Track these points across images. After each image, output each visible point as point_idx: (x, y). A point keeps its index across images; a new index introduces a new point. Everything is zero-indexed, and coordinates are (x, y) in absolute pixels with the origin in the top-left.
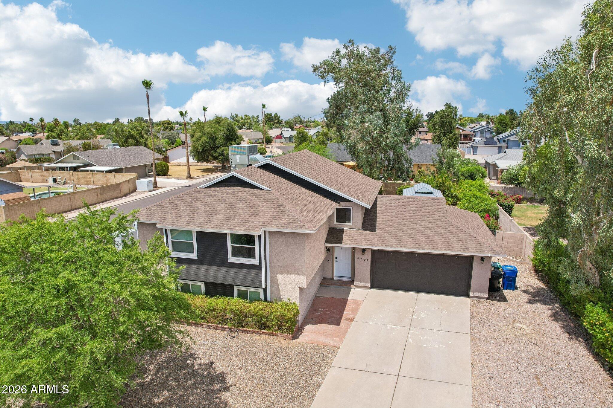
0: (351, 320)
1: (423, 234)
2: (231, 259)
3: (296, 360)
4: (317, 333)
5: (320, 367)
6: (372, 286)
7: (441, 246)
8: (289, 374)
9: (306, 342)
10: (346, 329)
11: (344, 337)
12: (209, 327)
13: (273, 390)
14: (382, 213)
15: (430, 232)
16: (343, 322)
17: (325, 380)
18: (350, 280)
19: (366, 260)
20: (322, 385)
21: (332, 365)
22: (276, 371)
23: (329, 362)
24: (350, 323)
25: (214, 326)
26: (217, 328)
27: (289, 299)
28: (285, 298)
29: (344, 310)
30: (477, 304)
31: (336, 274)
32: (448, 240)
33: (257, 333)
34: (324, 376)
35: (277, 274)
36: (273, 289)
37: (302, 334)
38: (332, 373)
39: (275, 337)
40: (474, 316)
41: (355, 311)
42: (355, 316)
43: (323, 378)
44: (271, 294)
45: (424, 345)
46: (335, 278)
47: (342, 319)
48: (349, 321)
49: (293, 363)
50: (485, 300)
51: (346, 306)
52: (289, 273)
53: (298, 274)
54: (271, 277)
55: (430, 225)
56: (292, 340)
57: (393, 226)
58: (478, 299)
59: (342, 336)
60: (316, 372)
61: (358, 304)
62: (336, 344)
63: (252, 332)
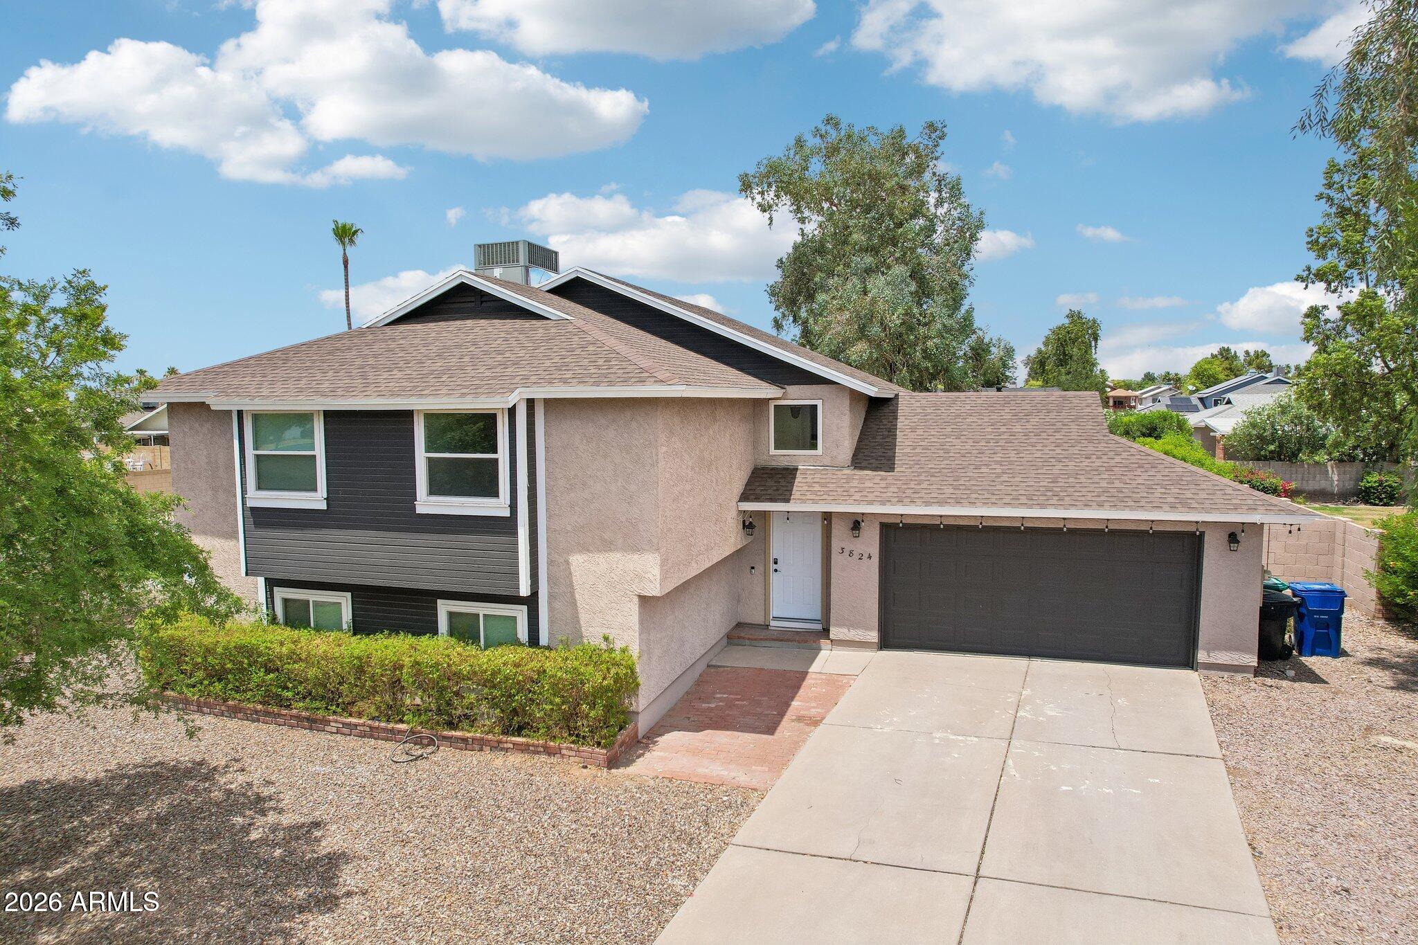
0: (815, 722)
1: (1039, 471)
2: (427, 503)
3: (609, 823)
4: (695, 752)
5: (690, 844)
6: (886, 642)
7: (1098, 499)
8: (570, 862)
9: (652, 774)
10: (796, 743)
11: (785, 763)
12: (346, 731)
13: (499, 912)
14: (913, 430)
15: (1060, 467)
16: (787, 727)
17: (701, 887)
18: (819, 627)
19: (866, 556)
20: (689, 902)
21: (734, 840)
22: (529, 852)
23: (723, 831)
24: (808, 729)
25: (363, 725)
26: (372, 733)
27: (606, 639)
28: (593, 635)
29: (792, 698)
30: (1223, 686)
31: (775, 612)
32: (1117, 484)
33: (497, 747)
34: (698, 874)
35: (570, 551)
36: (557, 605)
37: (647, 755)
38: (731, 863)
39: (554, 760)
40: (1221, 716)
41: (830, 700)
42: (828, 711)
43: (694, 880)
44: (552, 622)
45: (1064, 788)
46: (773, 623)
47: (786, 719)
48: (807, 725)
49: (594, 831)
50: (1251, 676)
51: (799, 688)
52: (607, 546)
53: (636, 549)
54: (551, 563)
55: (1060, 452)
56: (610, 768)
57: (945, 459)
58: (1226, 675)
59: (778, 763)
60: (672, 859)
61: (837, 685)
62: (754, 784)
63: (481, 744)
